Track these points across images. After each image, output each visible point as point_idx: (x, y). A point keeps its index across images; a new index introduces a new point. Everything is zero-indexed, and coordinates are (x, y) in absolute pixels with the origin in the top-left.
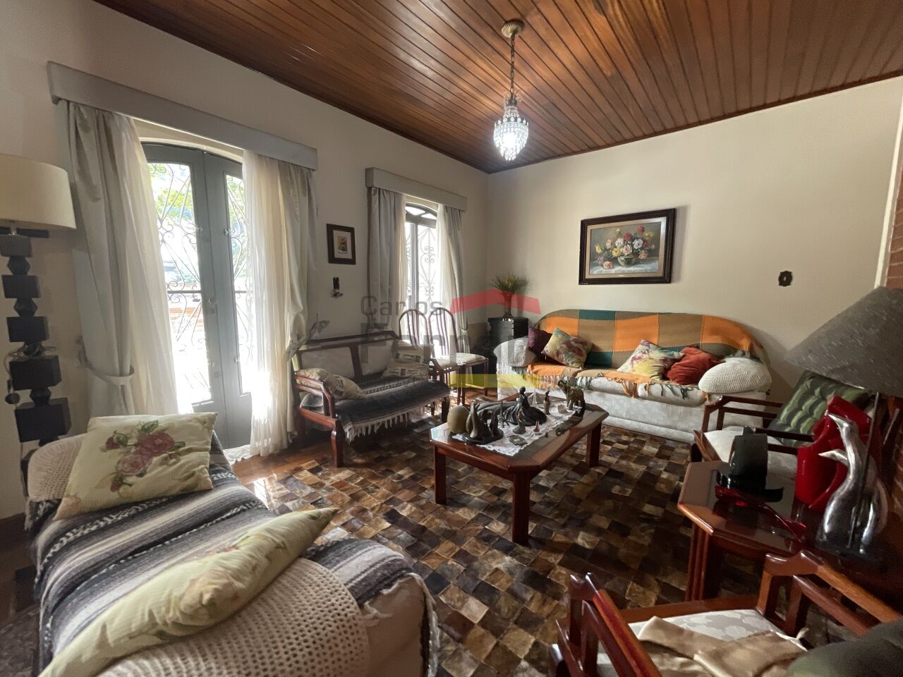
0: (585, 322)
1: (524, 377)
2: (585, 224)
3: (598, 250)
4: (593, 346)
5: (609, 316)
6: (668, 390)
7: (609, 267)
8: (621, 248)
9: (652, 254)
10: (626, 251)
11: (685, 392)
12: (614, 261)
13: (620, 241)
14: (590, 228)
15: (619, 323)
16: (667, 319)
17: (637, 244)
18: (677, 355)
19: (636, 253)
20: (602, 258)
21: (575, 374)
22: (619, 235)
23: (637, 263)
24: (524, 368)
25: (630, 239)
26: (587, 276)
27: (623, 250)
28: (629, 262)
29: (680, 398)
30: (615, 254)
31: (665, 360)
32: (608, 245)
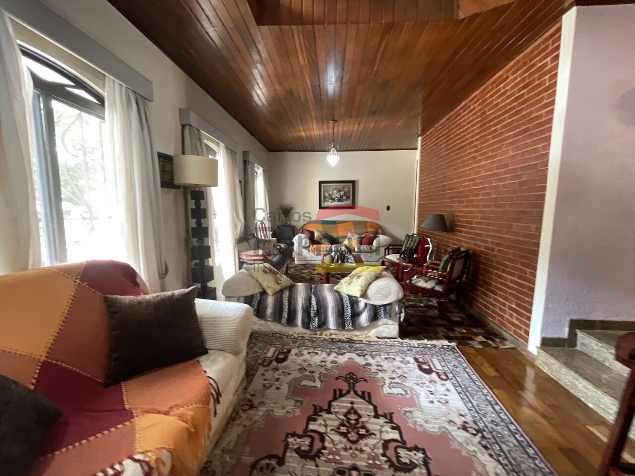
0: (324, 225)
1: (309, 251)
2: (321, 183)
3: (327, 195)
4: (331, 236)
5: (334, 222)
6: (365, 248)
7: (332, 202)
8: (336, 195)
9: (348, 198)
10: (338, 196)
11: (370, 248)
12: (333, 200)
13: (335, 192)
14: (323, 185)
15: (338, 225)
16: (356, 223)
17: (342, 193)
18: (363, 236)
19: (342, 197)
20: (328, 198)
21: (331, 247)
22: (335, 189)
23: (342, 201)
24: (309, 246)
25: (339, 191)
26: (323, 206)
27: (337, 195)
28: (339, 200)
29: (369, 250)
30: (333, 197)
31: (360, 238)
32: (331, 193)
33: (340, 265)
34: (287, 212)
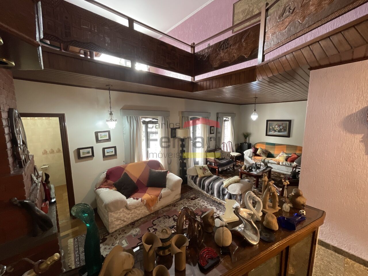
0: (267, 146)
1: (252, 159)
2: (267, 121)
3: (271, 128)
4: (269, 152)
5: (274, 145)
6: (287, 164)
7: (274, 132)
8: (277, 128)
9: (285, 130)
10: (278, 129)
11: (291, 164)
12: (275, 131)
13: (277, 126)
14: (269, 122)
15: (276, 147)
16: (289, 147)
17: (281, 127)
18: (290, 155)
19: (281, 129)
20: (272, 130)
21: (265, 159)
22: (277, 125)
23: (281, 132)
24: (252, 157)
25: (279, 126)
26: (268, 134)
27: (278, 128)
28: (279, 132)
29: (290, 166)
30: (275, 129)
31: (287, 157)
32: (274, 127)
33: (248, 172)
34: (247, 136)
